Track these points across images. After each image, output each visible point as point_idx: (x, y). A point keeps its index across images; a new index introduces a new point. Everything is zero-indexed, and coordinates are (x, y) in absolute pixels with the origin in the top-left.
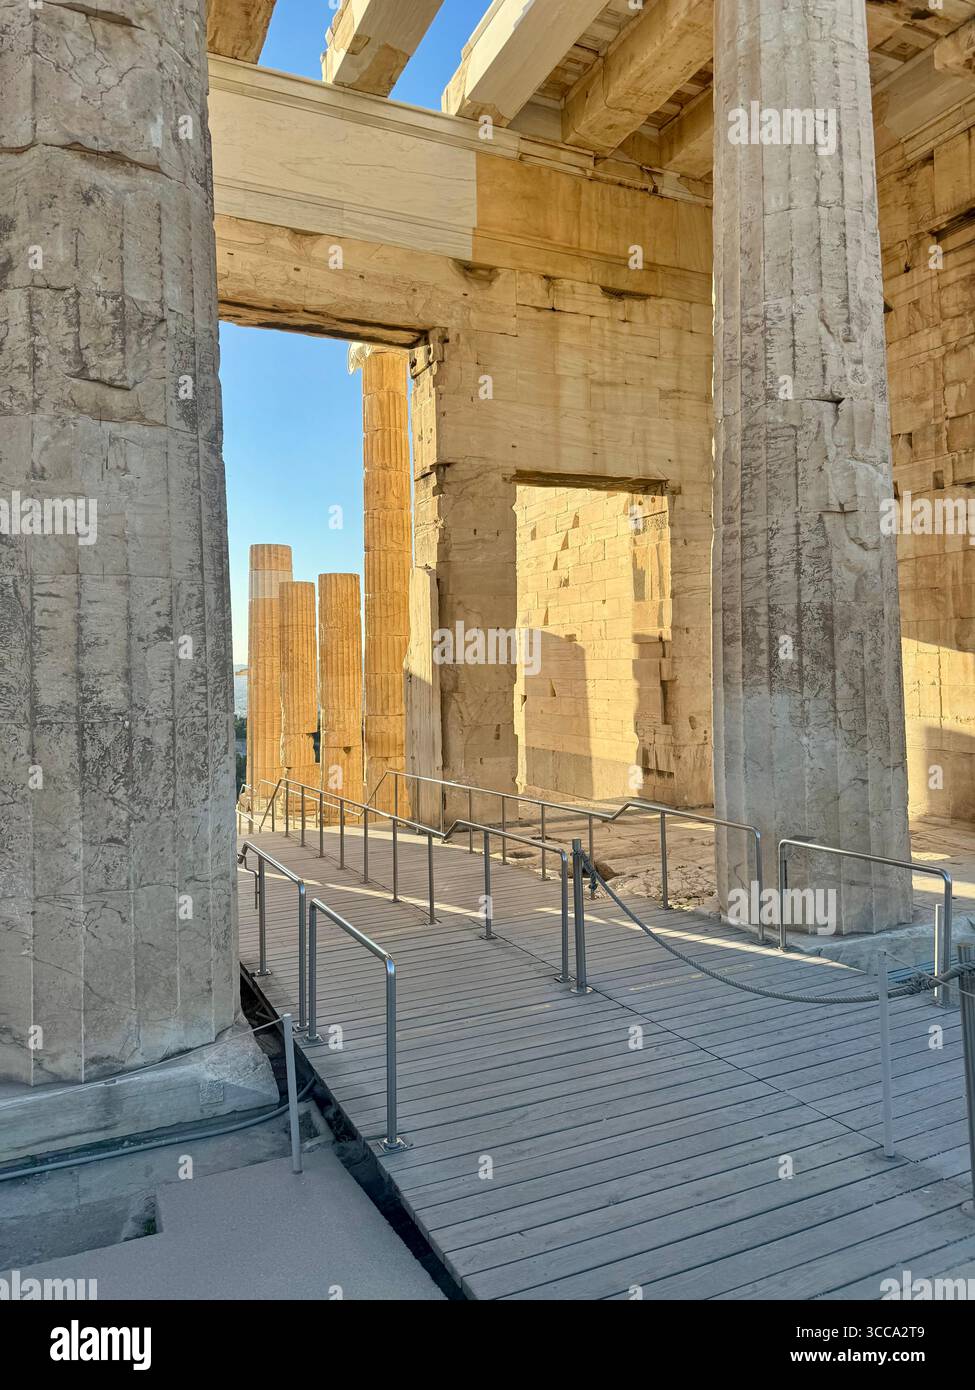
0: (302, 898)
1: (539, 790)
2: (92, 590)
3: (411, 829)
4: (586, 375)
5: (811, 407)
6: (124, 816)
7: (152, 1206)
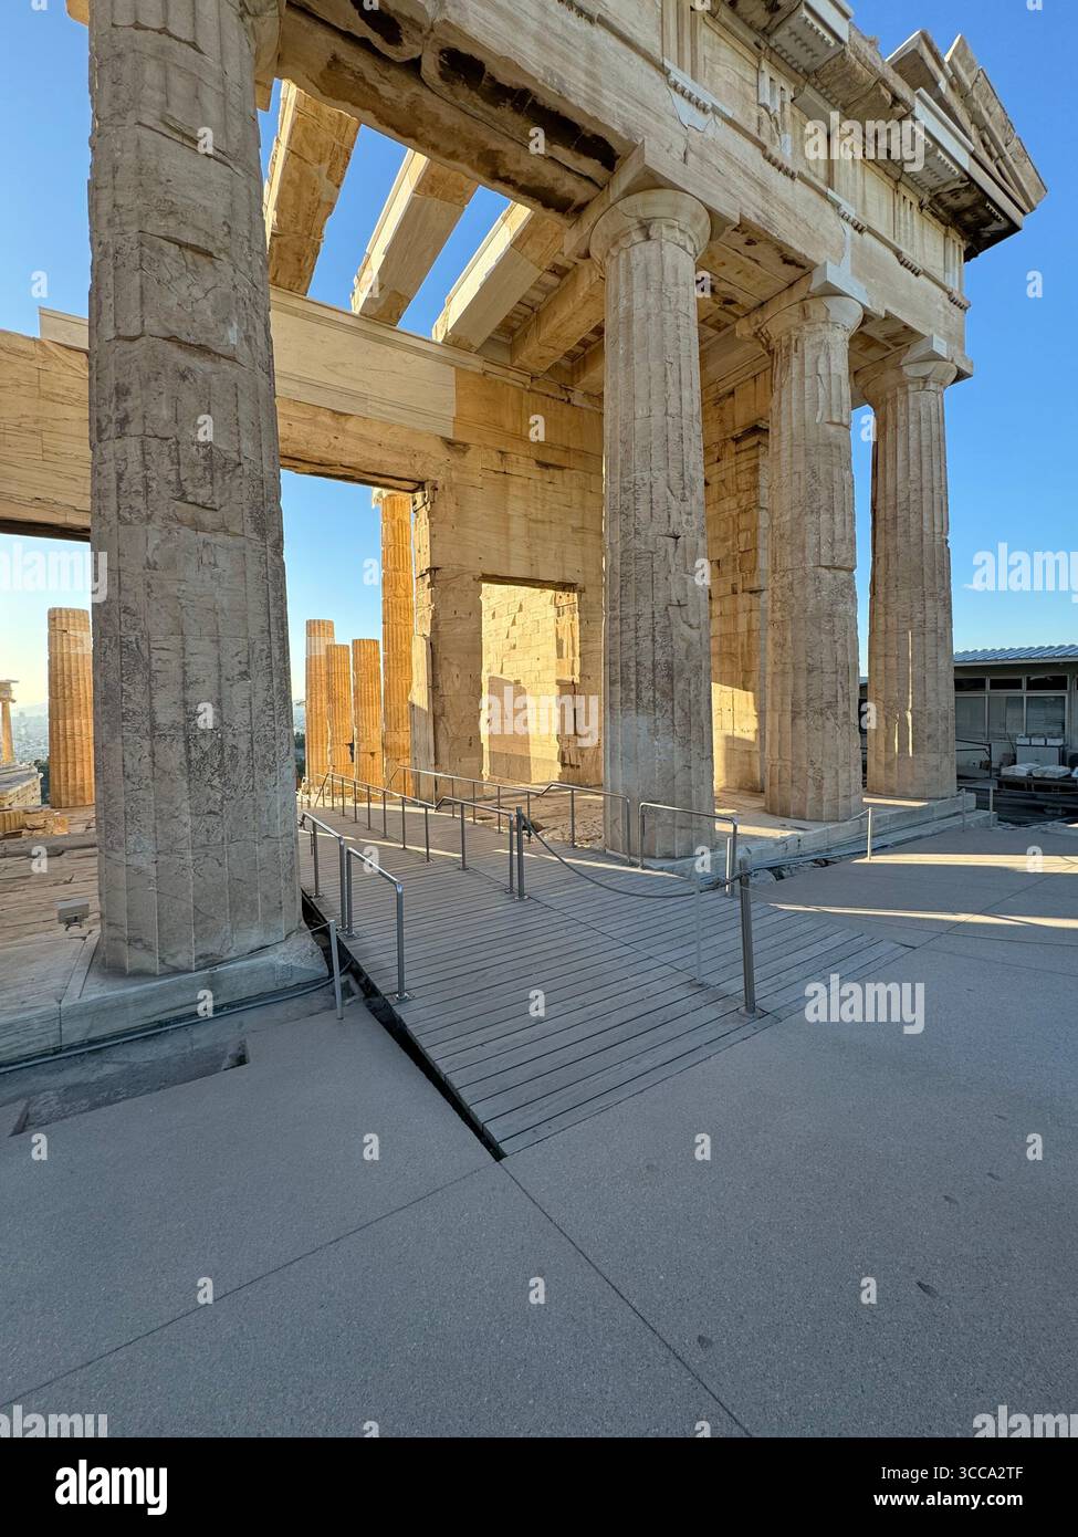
0: (341, 848)
1: (497, 778)
2: (192, 645)
3: (414, 804)
4: (526, 515)
5: (661, 540)
6: (219, 797)
7: (242, 1047)
